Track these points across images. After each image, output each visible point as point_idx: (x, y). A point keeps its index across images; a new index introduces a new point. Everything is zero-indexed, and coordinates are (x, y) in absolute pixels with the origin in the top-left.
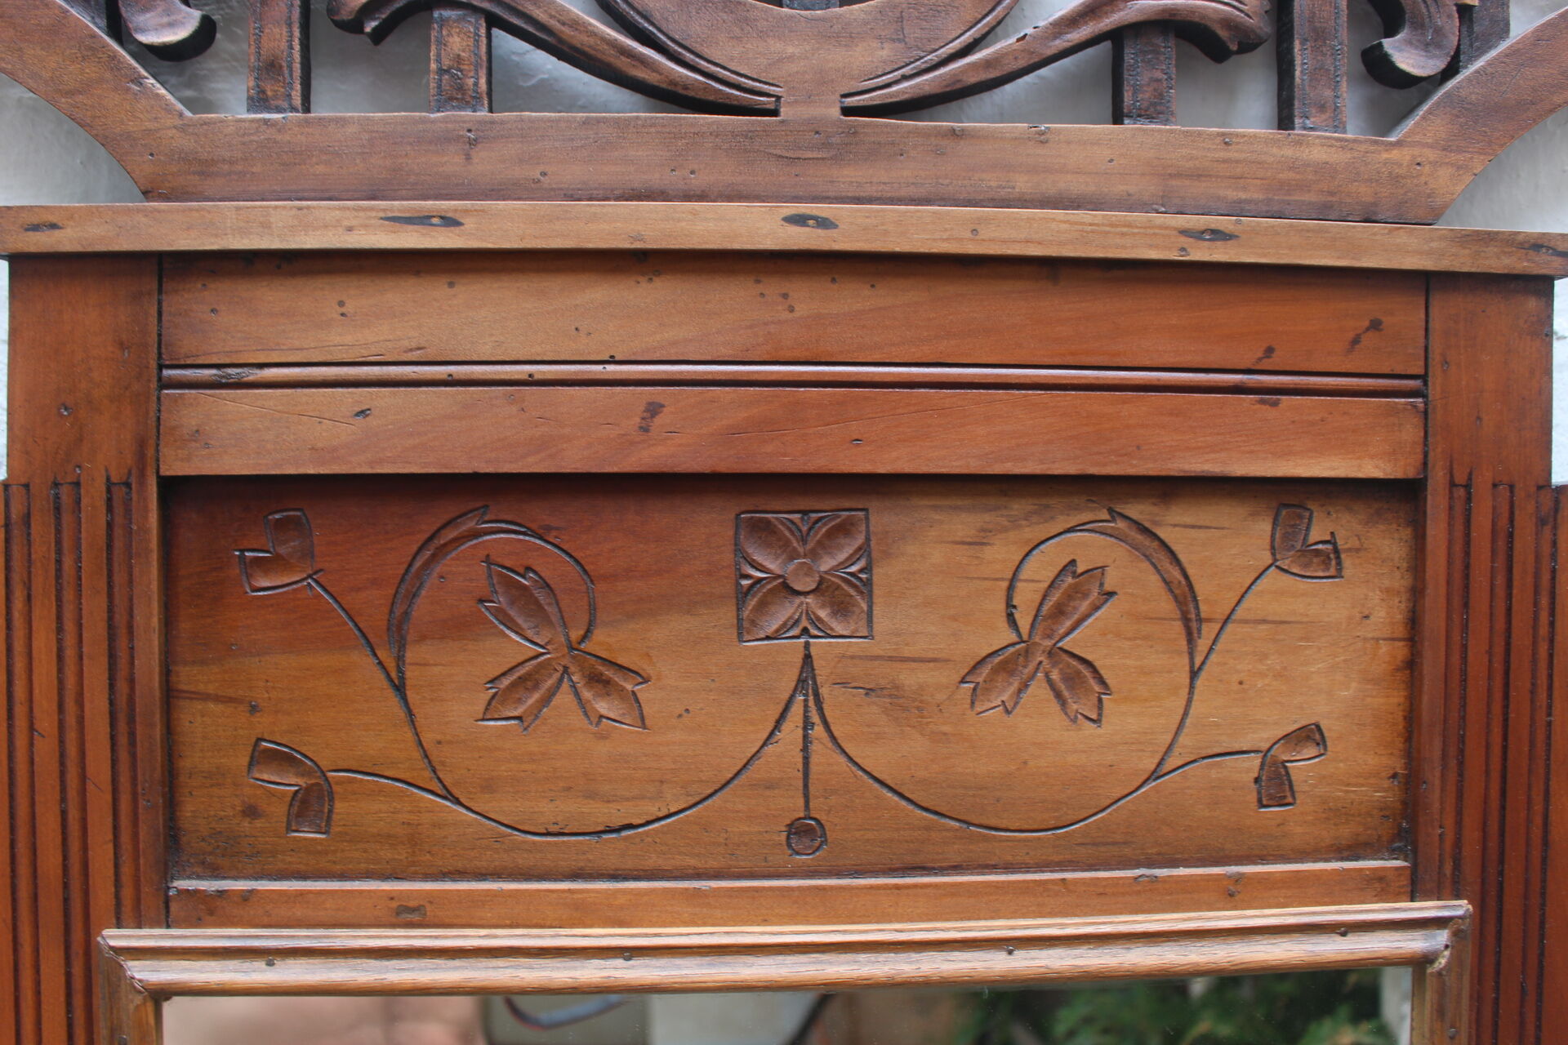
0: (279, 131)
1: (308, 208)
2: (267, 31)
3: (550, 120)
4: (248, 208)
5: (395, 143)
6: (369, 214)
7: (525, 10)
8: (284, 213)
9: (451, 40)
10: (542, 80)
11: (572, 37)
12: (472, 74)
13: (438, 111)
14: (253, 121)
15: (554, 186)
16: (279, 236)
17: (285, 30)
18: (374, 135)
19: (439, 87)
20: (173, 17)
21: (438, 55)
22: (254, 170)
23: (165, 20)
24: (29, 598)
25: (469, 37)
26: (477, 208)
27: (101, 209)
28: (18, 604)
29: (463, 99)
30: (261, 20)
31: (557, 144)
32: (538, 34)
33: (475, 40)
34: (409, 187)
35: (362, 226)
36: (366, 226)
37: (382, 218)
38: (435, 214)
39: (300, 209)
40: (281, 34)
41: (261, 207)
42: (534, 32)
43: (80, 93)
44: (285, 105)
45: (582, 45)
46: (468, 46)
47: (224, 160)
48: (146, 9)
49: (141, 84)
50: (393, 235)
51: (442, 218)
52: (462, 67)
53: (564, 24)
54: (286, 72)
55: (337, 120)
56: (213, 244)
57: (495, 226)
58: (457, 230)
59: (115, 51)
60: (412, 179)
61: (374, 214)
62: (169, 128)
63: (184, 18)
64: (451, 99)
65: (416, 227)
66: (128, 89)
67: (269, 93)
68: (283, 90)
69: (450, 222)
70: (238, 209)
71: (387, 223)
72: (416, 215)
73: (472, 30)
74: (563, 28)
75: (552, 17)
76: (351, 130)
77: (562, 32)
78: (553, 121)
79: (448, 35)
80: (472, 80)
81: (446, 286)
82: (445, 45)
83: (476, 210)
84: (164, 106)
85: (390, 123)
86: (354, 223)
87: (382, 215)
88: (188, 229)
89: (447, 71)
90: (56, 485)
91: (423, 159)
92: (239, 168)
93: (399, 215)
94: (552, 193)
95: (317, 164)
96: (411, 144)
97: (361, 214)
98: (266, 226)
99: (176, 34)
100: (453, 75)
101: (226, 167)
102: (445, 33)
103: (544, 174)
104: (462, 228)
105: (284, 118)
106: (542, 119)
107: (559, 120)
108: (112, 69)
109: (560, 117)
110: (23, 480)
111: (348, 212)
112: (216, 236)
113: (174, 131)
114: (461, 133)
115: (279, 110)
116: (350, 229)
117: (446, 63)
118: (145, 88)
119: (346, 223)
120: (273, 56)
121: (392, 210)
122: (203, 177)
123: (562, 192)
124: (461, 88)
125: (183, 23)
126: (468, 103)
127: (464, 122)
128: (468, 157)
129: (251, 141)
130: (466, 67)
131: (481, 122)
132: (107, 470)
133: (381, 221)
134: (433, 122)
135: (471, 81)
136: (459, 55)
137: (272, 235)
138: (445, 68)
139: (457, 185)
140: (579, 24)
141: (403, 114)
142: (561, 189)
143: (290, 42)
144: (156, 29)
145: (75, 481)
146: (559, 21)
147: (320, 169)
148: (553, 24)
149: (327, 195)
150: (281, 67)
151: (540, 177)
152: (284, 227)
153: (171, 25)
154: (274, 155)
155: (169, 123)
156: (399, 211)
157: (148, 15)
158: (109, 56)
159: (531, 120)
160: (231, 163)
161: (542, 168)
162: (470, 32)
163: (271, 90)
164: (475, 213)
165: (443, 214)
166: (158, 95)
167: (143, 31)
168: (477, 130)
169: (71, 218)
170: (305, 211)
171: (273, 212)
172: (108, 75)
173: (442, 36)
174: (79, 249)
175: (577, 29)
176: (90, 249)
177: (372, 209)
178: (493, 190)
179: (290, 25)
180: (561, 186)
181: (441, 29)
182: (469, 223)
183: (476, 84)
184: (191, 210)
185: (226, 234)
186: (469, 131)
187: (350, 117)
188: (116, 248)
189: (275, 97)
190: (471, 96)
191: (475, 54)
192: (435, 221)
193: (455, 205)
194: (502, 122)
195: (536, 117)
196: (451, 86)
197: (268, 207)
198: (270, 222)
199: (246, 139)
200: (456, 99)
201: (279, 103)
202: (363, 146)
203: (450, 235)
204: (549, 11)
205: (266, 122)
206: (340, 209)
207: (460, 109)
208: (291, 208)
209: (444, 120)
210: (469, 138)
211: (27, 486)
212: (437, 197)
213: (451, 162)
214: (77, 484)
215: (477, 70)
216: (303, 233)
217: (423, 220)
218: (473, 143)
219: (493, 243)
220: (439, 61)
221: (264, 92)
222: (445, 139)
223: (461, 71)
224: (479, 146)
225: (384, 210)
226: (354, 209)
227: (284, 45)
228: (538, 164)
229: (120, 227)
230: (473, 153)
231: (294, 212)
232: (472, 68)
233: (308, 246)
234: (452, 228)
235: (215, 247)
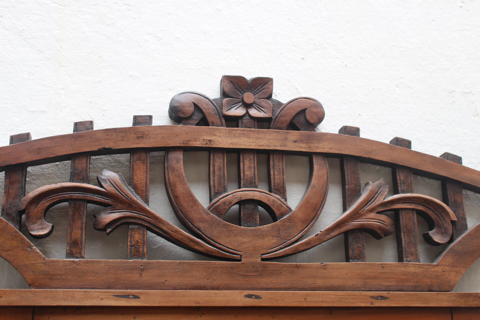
0: (78, 265)
1: (88, 291)
2: (74, 231)
3: (168, 263)
4: (67, 291)
5: (117, 270)
6: (109, 294)
7: (160, 227)
8: (80, 293)
9: (135, 235)
10: (160, 246)
11: (175, 235)
12: (142, 247)
13: (130, 259)
14: (69, 261)
15: (169, 285)
16: (78, 301)
17: (80, 231)
18: (110, 267)
19: (131, 251)
20: (43, 226)
21: (131, 240)
22: (69, 278)
23: (40, 227)
25: (141, 235)
26: (145, 292)
27: (16, 291)
29: (139, 255)
30: (72, 227)
31: (170, 271)
32: (163, 234)
33: (143, 236)
34: (121, 284)
35: (106, 298)
36: (107, 298)
37: (113, 296)
38: (131, 294)
39: (85, 292)
40: (79, 232)
41: (72, 291)
43: (10, 251)
44: (79, 256)
45: (178, 238)
46: (141, 237)
47: (58, 274)
48: (34, 223)
49: (31, 248)
50: (117, 301)
51: (133, 295)
52: (139, 244)
53: (172, 231)
54: (80, 245)
55: (97, 262)
56: (54, 303)
57: (151, 299)
58: (138, 300)
59: (23, 237)
60: (122, 282)
61: (110, 294)
62: (40, 263)
63: (47, 226)
64: (135, 255)
65: (124, 299)
66: (27, 250)
67: (74, 252)
68: (78, 251)
69: (136, 297)
70: (64, 291)
71: (115, 297)
72: (124, 294)
73: (142, 232)
74: (172, 233)
75: (169, 229)
76: (102, 265)
77: (172, 234)
78: (169, 263)
79: (134, 234)
80: (142, 249)
81: (133, 318)
82: (133, 237)
83: (144, 293)
84: (39, 256)
85: (115, 263)
86: (103, 297)
87: (113, 294)
88: (46, 298)
89: (134, 246)
91: (126, 275)
92: (64, 277)
93: (119, 294)
94: (169, 287)
95: (90, 276)
96: (122, 270)
97: (106, 294)
98: (73, 297)
99: (44, 232)
100: (135, 247)
101: (59, 277)
102: (133, 233)
103: (166, 281)
104: (140, 299)
105: (79, 260)
106: (165, 262)
107: (171, 263)
108: (22, 243)
109: (171, 262)
111: (101, 293)
112: (56, 301)
113: (42, 264)
114: (139, 267)
115: (77, 258)
116: (102, 299)
117: (133, 243)
118: (33, 249)
119: (101, 297)
120: (76, 239)
121: (116, 293)
122: (51, 280)
123: (172, 287)
124: (138, 251)
125: (46, 228)
126: (140, 256)
127: (140, 263)
128: (141, 275)
129: (68, 268)
130: (140, 245)
131: (146, 263)
133: (113, 297)
134: (130, 263)
135: (141, 249)
136: (138, 241)
137: (75, 301)
138: (133, 245)
139: (137, 284)
140: (177, 231)
141: (119, 260)
142: (171, 286)
143: (82, 235)
144: (37, 230)
146: (171, 230)
147: (91, 278)
148: (169, 231)
149: (93, 287)
150: (78, 243)
151: (164, 281)
152: (80, 298)
153: (42, 229)
154: (76, 273)
155: (40, 261)
156: (119, 293)
157: (35, 225)
158: (21, 239)
159: (162, 263)
160: (61, 275)
161: (165, 279)
162: (141, 233)
163: (75, 251)
164: (144, 294)
165: (134, 294)
166: (37, 252)
167: (33, 230)
168: (144, 266)
169: (5, 294)
170: (87, 293)
171: (76, 293)
172: (20, 245)
173: (132, 234)
174: (7, 304)
175: (177, 233)
176: (11, 305)
177: (109, 292)
178: (149, 286)
179: (82, 229)
180: (172, 285)
181: (132, 232)
182: (142, 297)
183: (143, 250)
184: (47, 292)
185: (59, 300)
186: (141, 266)
187: (102, 261)
188: (20, 304)
189: (76, 253)
190: (141, 254)
191: (143, 240)
192: (131, 296)
193: (137, 291)
194: (152, 263)
195: (163, 262)
196: (135, 251)
197: (74, 291)
198: (75, 297)
199: (66, 267)
200: (136, 255)
201: (77, 255)
202: (106, 271)
203: (136, 301)
204: (168, 227)
205: (73, 262)
206: (99, 292)
207: (137, 258)
208: (82, 291)
209: (133, 262)
210: (141, 268)
212: (131, 288)
213: (135, 276)
215: (143, 246)
216: (86, 300)
217: (127, 296)
218: (143, 270)
219: (150, 304)
220: (131, 242)
221: (72, 251)
222: (133, 269)
223: (138, 246)
224: (145, 271)
225: (114, 293)
226: (104, 292)
227: (79, 236)
228: (164, 277)
229: (22, 297)
230: (142, 273)
231: (83, 293)
232: (142, 245)
233: (88, 305)
234: (137, 299)
235: (55, 305)
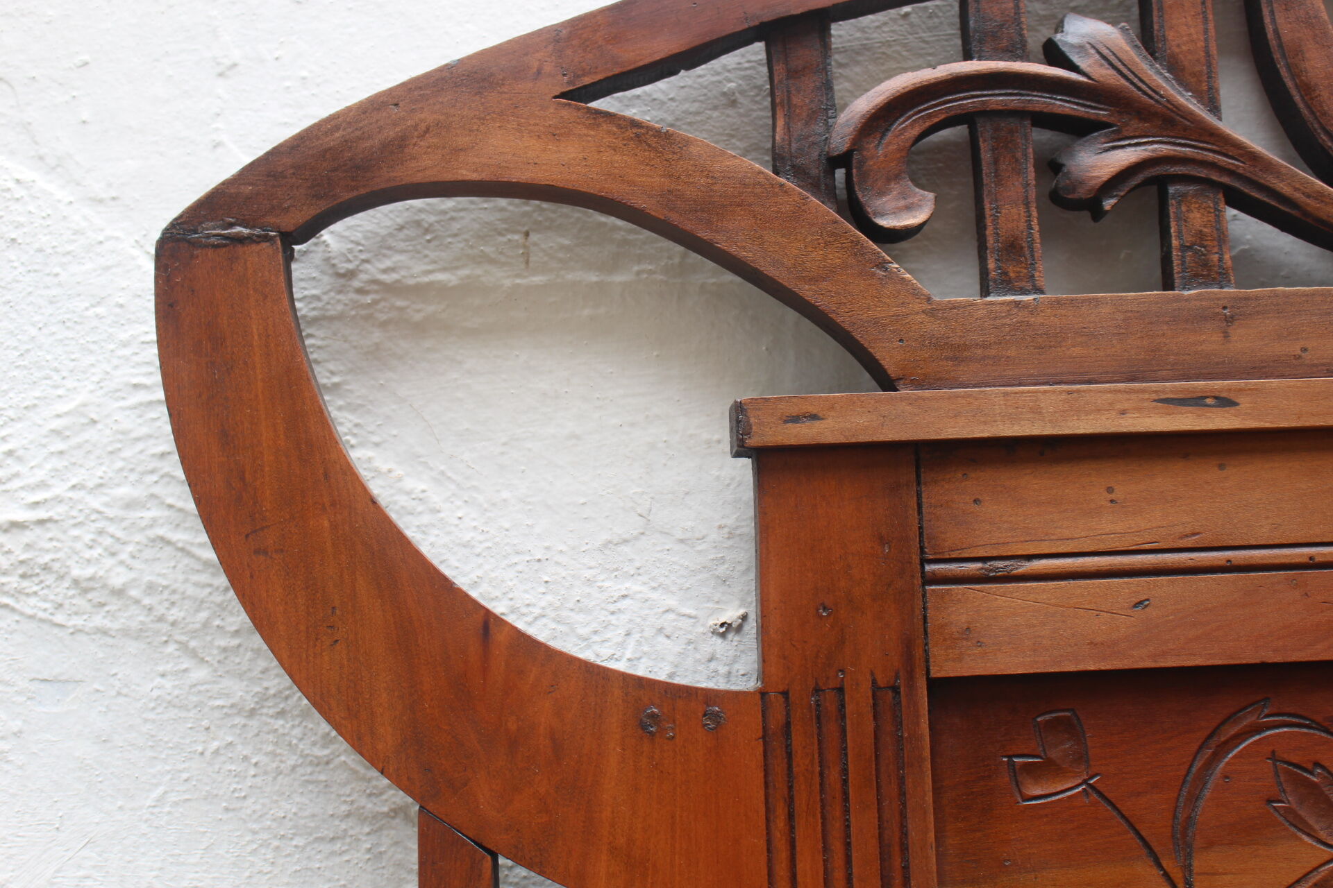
0: (1031, 313)
1: (1078, 391)
2: (1003, 211)
3: (1305, 294)
4: (1016, 393)
5: (1151, 323)
6: (1141, 396)
7: (1268, 184)
8: (1053, 397)
9: (1191, 215)
11: (1318, 209)
12: (1216, 250)
13: (1184, 289)
14: (1003, 303)
15: (1315, 362)
16: (1050, 421)
17: (1022, 210)
18: (1129, 314)
19: (1183, 263)
20: (909, 201)
21: (1179, 232)
22: (1009, 353)
23: (902, 203)
24: (791, 817)
25: (1209, 212)
26: (1250, 386)
27: (862, 398)
28: (780, 823)
29: (1208, 275)
30: (996, 201)
31: (1314, 319)
32: (1280, 207)
33: (1216, 215)
34: (1169, 367)
35: (1134, 409)
36: (1139, 409)
37: (1155, 401)
38: (1208, 394)
39: (1070, 393)
40: (1019, 214)
41: (1029, 392)
42: (1277, 205)
43: (824, 279)
44: (1029, 286)
45: (1329, 217)
46: (1210, 221)
47: (977, 345)
48: (881, 193)
49: (887, 269)
50: (1169, 417)
51: (1216, 398)
52: (1206, 243)
53: (1309, 196)
54: (1027, 252)
55: (1090, 301)
56: (982, 431)
57: (1271, 405)
58: (1232, 410)
59: (857, 237)
60: (1172, 358)
61: (1147, 396)
62: (918, 313)
63: (920, 200)
64: (1196, 275)
65: (1190, 408)
66: (873, 274)
67: (1012, 275)
68: (1026, 271)
69: (1225, 402)
70: (1006, 394)
71: (1160, 404)
72: (1189, 396)
73: (1211, 205)
74: (1308, 201)
75: (1296, 189)
76: (1104, 310)
77: (1308, 205)
78: (1307, 295)
79: (1187, 211)
80: (1217, 256)
81: (1216, 468)
82: (1186, 221)
83: (1249, 389)
84: (911, 291)
85: (1144, 303)
86: (1126, 405)
87: (1154, 396)
88: (956, 416)
89: (1189, 248)
90: (817, 690)
91: (1181, 339)
92: (993, 352)
93: (1172, 396)
94: (1315, 369)
95: (1074, 347)
96: (1167, 323)
97: (1134, 396)
98: (1036, 411)
99: (915, 217)
100: (1196, 252)
101: (979, 351)
102: (1184, 208)
103: (1304, 350)
104: (1238, 407)
105: (1034, 299)
106: (1296, 294)
107: (1313, 294)
108: (856, 255)
109: (1314, 290)
110: (781, 688)
111: (1119, 395)
112: (985, 423)
113: (924, 316)
114: (1217, 310)
115: (1024, 292)
116: (1123, 412)
117: (1188, 239)
118: (891, 272)
119: (1119, 406)
120: (1013, 236)
121: (1163, 392)
122: (956, 363)
123: (1325, 368)
124: (1206, 264)
125: (920, 206)
126: (1214, 279)
127: (1219, 299)
128: (1226, 335)
129: (1003, 325)
130: (1209, 243)
131: (1237, 299)
132: (872, 674)
133: (1154, 403)
134: (1188, 299)
135: (1215, 257)
136: (1201, 231)
137: (1043, 420)
138: (1188, 244)
139: (1217, 363)
140: (1324, 196)
141: (1155, 292)
142: (1323, 365)
143: (1029, 222)
144: (894, 213)
145: (838, 686)
146: (1303, 194)
147: (1077, 351)
148: (1298, 196)
149: (1086, 378)
150: (1022, 248)
151: (1299, 352)
152: (1055, 412)
153: (909, 208)
154: (1029, 339)
155: (917, 308)
156: (1172, 392)
157: (885, 199)
158: (852, 242)
159: (1286, 295)
160: (984, 347)
161: (1302, 343)
162: (1209, 207)
163: (1014, 272)
164: (1249, 392)
165: (1217, 394)
166: (903, 278)
167: (882, 215)
168: (1232, 307)
169: (832, 408)
170: (1075, 394)
171: (1042, 397)
172: (851, 261)
173: (1181, 212)
174: (842, 439)
175: (1322, 201)
176: (853, 440)
177: (1143, 391)
178: (1254, 368)
179: (1027, 205)
180: (1324, 360)
181: (1180, 205)
182: (1245, 402)
183: (1220, 260)
184: (957, 397)
185: (995, 421)
186: (1225, 308)
187: (1102, 297)
188: (881, 437)
189: (1018, 278)
190: (1217, 273)
191: (1217, 229)
192: (1209, 401)
193: (1228, 384)
194: (1257, 298)
195: (1290, 292)
196: (1196, 263)
197: (1036, 392)
198: (1041, 408)
199: (998, 322)
200: (1202, 275)
201: (1023, 284)
202: (1118, 326)
203: (1226, 415)
204: (1294, 184)
205: (1017, 304)
206: (1110, 391)
207: (1205, 285)
208: (1061, 392)
209: (1198, 297)
210: (1225, 315)
211: (785, 694)
212: (1198, 377)
213: (1209, 341)
214: (840, 690)
215: (1220, 246)
216: (1076, 417)
217: (1196, 401)
218: (1229, 320)
219: (1271, 423)
220: (1179, 237)
221: (1005, 273)
222: (1200, 317)
223: (1205, 247)
224: (1236, 323)
225: (1156, 392)
226: (1125, 392)
227: (1022, 225)
228: (1298, 339)
229: (884, 417)
230: (1230, 331)
231: (1064, 396)
232: (1216, 243)
233: (1082, 431)
234: (1228, 408)
235: (986, 435)
